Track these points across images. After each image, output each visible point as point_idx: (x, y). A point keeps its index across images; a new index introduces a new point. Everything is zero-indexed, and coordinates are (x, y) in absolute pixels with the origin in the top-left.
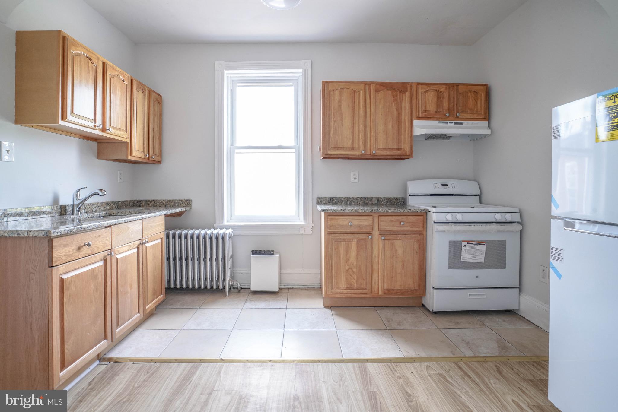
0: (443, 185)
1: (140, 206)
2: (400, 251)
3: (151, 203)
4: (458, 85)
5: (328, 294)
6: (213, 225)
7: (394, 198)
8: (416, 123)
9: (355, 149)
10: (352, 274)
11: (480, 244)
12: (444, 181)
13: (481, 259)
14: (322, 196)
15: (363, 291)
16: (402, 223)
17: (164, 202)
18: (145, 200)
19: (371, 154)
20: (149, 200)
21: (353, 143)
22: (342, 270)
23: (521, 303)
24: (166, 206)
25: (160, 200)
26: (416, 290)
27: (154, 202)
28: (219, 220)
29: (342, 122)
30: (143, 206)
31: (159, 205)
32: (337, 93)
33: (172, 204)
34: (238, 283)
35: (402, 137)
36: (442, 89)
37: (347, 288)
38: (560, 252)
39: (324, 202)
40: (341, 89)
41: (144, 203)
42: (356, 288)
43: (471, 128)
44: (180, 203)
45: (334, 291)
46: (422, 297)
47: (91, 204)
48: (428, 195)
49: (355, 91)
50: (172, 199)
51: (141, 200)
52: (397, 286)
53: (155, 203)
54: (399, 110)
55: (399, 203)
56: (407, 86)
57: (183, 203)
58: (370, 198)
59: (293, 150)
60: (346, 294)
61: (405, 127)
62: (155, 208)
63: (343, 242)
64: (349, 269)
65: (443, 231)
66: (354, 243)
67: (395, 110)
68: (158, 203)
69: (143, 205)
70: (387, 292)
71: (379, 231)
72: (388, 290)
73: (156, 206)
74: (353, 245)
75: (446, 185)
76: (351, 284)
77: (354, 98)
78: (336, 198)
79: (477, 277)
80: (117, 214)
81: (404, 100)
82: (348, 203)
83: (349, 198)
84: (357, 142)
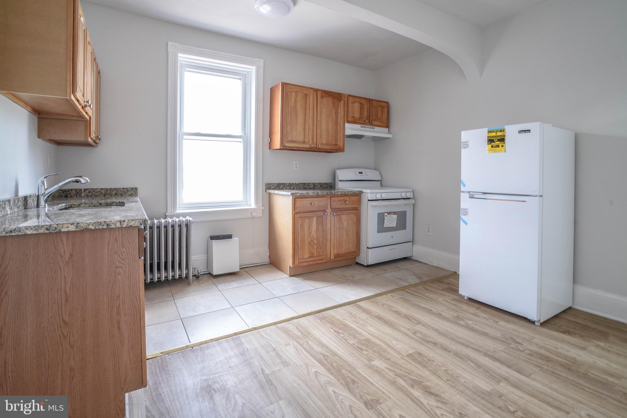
0: (360, 173)
1: (66, 196)
2: (345, 224)
4: (372, 100)
5: (295, 264)
6: (166, 214)
7: (325, 184)
8: (347, 125)
9: (305, 143)
10: (313, 245)
11: (394, 214)
12: (361, 170)
13: (394, 224)
14: (271, 183)
15: (320, 258)
16: (347, 202)
18: (75, 189)
19: (317, 148)
20: (81, 189)
21: (304, 137)
22: (306, 243)
23: (413, 251)
24: (105, 195)
26: (355, 252)
27: (87, 191)
28: (171, 207)
29: (297, 119)
30: (71, 196)
31: (95, 195)
32: (293, 94)
34: (199, 270)
35: (338, 135)
36: (363, 101)
37: (310, 257)
38: (466, 210)
39: (273, 187)
40: (296, 92)
41: (73, 193)
42: (315, 256)
43: (379, 132)
44: (124, 192)
45: (300, 261)
46: (356, 257)
48: (349, 181)
49: (306, 95)
52: (343, 251)
53: (89, 192)
54: (337, 114)
55: (329, 187)
56: (342, 96)
57: (128, 191)
58: (308, 183)
59: (241, 140)
60: (309, 261)
61: (340, 128)
63: (307, 220)
64: (311, 241)
65: (376, 206)
66: (315, 219)
67: (334, 113)
68: (94, 193)
70: (337, 256)
71: (331, 208)
72: (337, 254)
73: (92, 196)
74: (314, 221)
75: (362, 173)
76: (313, 254)
77: (306, 101)
78: (282, 184)
79: (392, 237)
80: (80, 205)
81: (340, 106)
82: (292, 188)
83: (293, 183)
84: (307, 137)
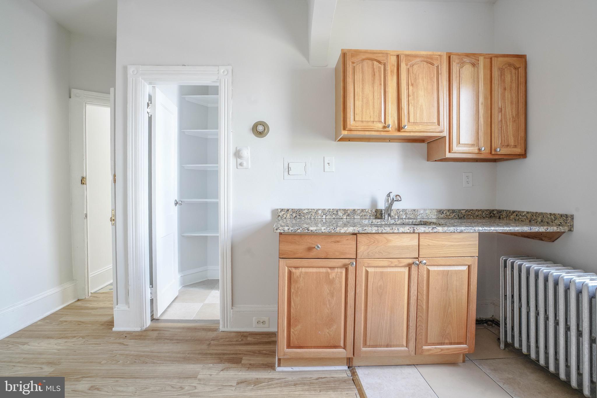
3: (512, 215)
17: (529, 216)
18: (506, 210)
20: (510, 211)
25: (523, 212)
27: (515, 214)
33: (539, 219)
41: (504, 214)
44: (551, 218)
47: (415, 210)
50: (539, 211)
51: (501, 210)
53: (517, 215)
62: (517, 222)
68: (520, 217)
69: (504, 217)
